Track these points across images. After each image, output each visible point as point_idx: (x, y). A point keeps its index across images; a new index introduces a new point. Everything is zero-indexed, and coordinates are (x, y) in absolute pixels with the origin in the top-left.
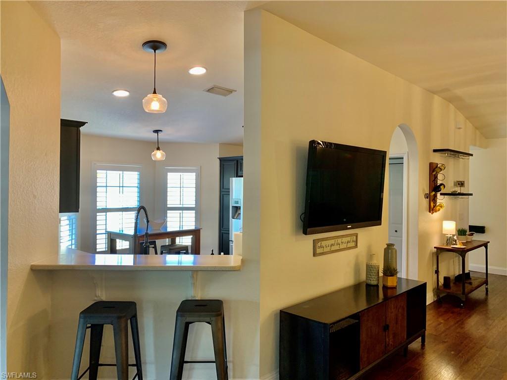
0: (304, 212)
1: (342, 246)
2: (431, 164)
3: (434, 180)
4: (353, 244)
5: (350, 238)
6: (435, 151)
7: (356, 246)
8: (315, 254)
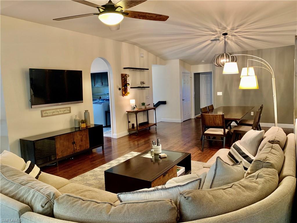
0: (30, 99)
1: (60, 113)
2: (122, 75)
3: (124, 82)
4: (68, 111)
5: (66, 109)
6: (124, 68)
7: (70, 112)
8: (42, 116)
